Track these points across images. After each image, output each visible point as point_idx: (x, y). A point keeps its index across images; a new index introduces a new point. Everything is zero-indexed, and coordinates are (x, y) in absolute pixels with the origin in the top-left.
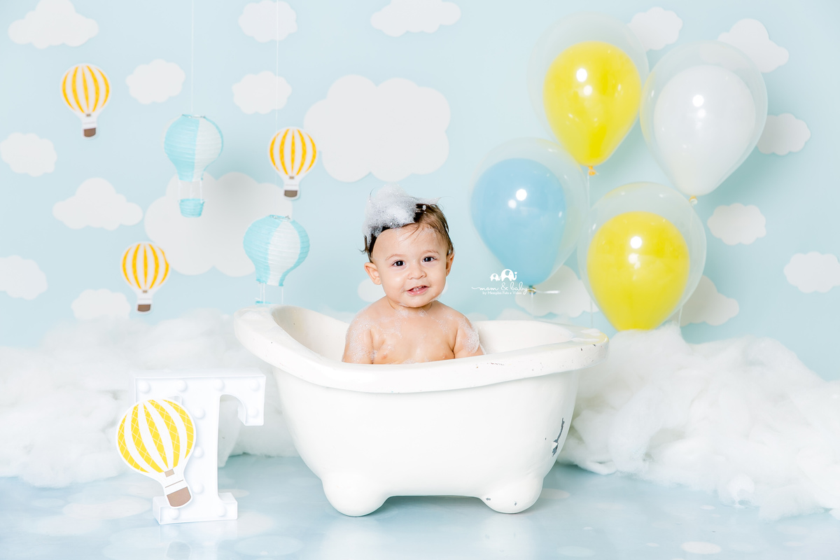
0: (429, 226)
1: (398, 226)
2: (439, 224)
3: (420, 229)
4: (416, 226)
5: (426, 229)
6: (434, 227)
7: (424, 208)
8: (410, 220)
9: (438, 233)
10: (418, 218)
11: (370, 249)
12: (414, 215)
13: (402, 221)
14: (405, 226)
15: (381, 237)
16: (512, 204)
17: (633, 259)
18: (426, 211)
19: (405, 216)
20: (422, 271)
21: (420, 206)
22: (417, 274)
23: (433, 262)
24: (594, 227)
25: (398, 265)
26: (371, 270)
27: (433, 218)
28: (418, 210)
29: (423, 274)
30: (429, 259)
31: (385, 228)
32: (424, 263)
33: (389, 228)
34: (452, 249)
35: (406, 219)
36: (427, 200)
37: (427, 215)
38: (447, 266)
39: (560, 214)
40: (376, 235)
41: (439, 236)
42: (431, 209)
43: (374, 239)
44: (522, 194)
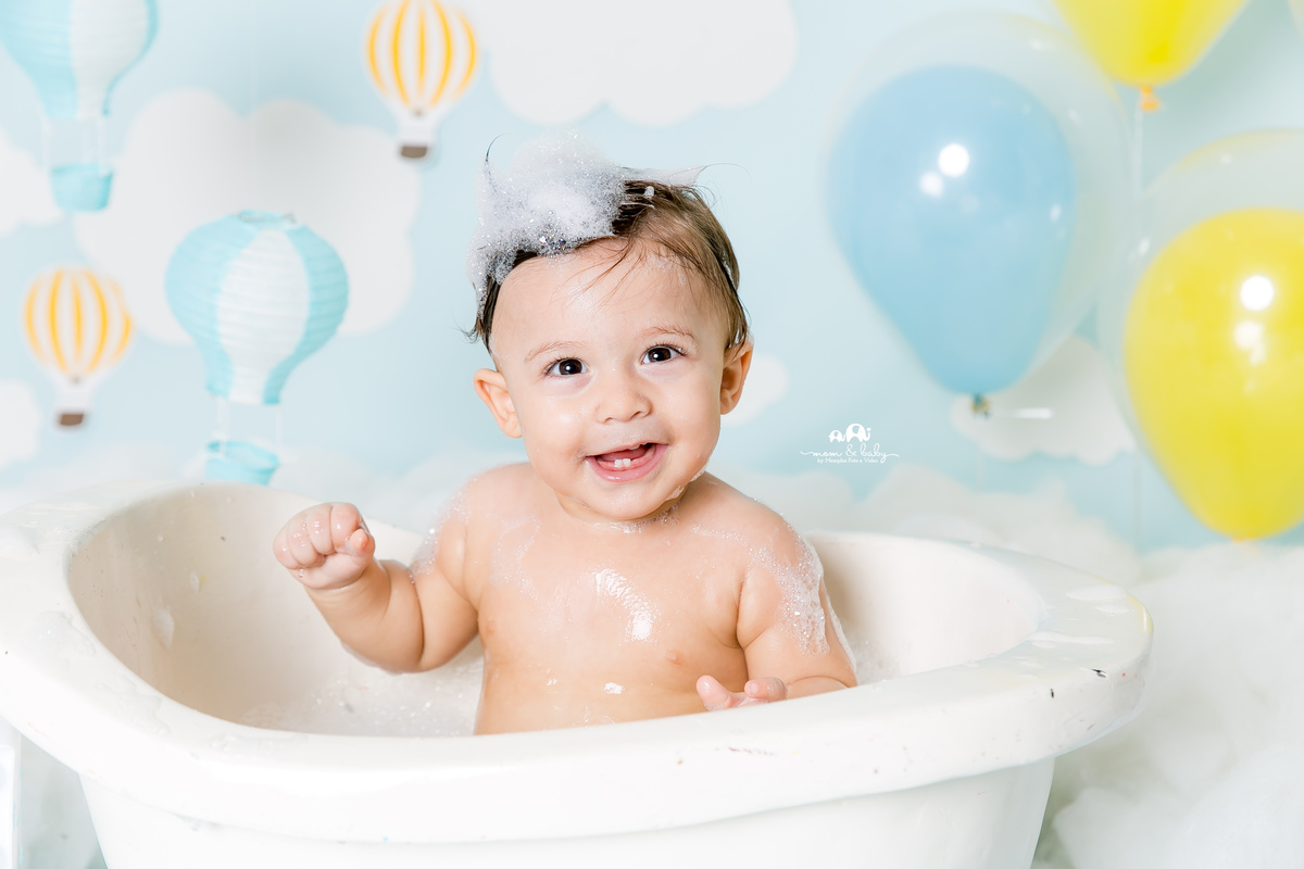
0: (663, 250)
1: (562, 247)
2: (700, 246)
3: (632, 257)
4: (619, 246)
5: (652, 258)
6: (678, 252)
7: (649, 193)
8: (601, 227)
9: (694, 272)
10: (627, 222)
11: (485, 324)
12: (614, 212)
13: (575, 232)
14: (586, 244)
15: (515, 284)
16: (931, 185)
17: (1249, 336)
18: (654, 202)
19: (584, 215)
20: (638, 396)
21: (635, 188)
22: (620, 405)
23: (674, 364)
24: (1144, 247)
25: (563, 372)
26: (494, 392)
27: (680, 226)
28: (628, 201)
29: (643, 408)
30: (661, 353)
31: (523, 255)
32: (648, 369)
33: (533, 255)
34: (744, 330)
35: (585, 224)
36: (661, 169)
37: (656, 213)
38: (729, 380)
39: (1056, 212)
40: (498, 276)
41: (698, 281)
42: (672, 199)
43: (493, 289)
44: (955, 159)
